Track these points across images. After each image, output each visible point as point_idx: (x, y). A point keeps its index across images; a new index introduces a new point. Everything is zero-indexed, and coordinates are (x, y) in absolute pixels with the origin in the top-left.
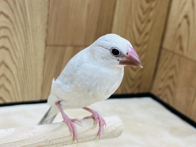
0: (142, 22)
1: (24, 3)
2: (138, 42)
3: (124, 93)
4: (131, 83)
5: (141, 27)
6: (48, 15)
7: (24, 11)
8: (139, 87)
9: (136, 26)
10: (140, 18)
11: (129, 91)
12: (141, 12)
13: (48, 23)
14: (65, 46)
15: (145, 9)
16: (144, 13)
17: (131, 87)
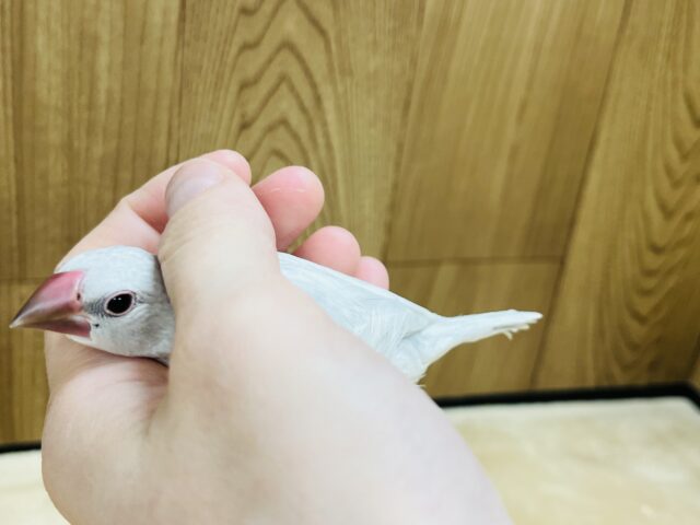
0: (676, 184)
1: (332, 159)
2: (660, 242)
3: (605, 383)
4: (629, 356)
5: (673, 197)
6: (395, 186)
7: (330, 181)
8: (653, 366)
9: (657, 194)
10: (669, 171)
11: (621, 379)
12: (674, 154)
13: (393, 207)
14: (435, 263)
15: (688, 146)
16: (684, 157)
17: (625, 368)
